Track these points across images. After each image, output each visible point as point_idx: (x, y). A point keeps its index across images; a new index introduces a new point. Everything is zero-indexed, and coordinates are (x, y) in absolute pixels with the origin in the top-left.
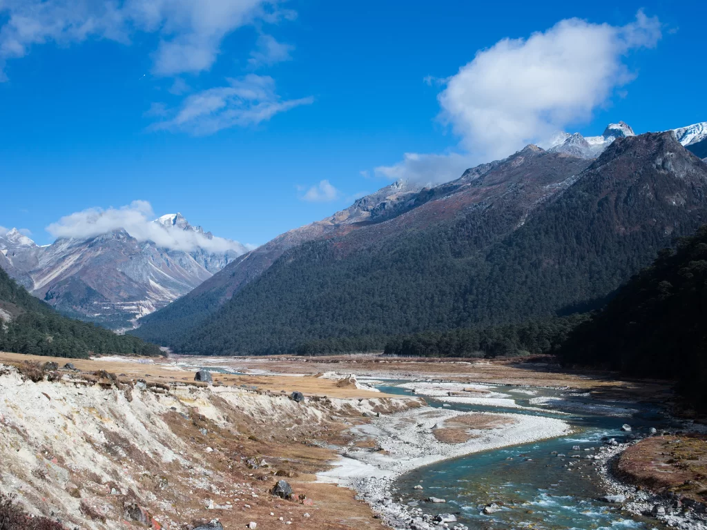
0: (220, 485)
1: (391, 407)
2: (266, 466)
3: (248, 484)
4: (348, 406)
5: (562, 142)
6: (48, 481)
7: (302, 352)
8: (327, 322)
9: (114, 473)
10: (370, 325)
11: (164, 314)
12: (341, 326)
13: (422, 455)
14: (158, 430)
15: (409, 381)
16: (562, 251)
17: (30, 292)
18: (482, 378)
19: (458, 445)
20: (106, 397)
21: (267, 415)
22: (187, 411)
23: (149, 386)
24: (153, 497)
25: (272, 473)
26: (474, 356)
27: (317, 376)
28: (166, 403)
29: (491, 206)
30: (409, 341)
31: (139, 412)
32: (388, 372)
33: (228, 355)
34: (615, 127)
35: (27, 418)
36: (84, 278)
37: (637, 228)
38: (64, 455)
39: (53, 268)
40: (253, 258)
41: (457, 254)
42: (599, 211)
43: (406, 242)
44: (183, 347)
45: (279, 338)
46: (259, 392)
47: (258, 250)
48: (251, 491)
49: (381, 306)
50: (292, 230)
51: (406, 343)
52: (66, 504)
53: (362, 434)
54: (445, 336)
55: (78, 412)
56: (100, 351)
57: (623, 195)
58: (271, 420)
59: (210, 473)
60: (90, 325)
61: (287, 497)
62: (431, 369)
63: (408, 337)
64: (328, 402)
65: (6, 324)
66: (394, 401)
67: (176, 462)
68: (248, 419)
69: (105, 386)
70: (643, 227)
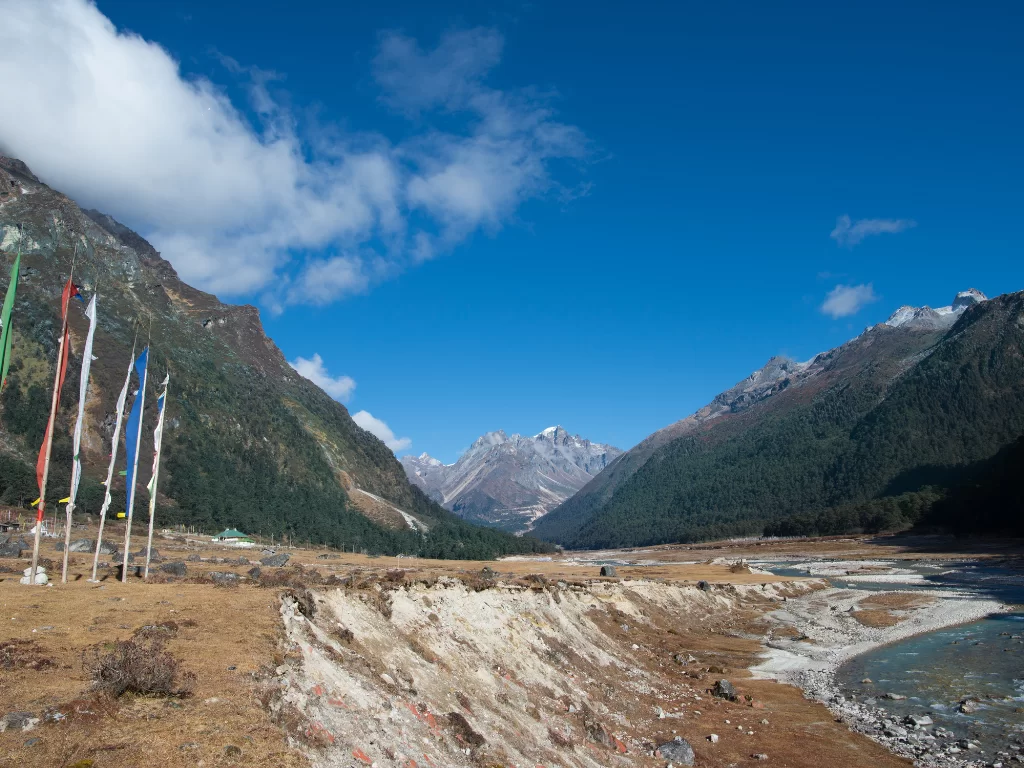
0: (659, 687)
1: (796, 591)
2: (694, 662)
3: (687, 685)
4: (752, 592)
5: (911, 317)
6: (512, 705)
7: (684, 540)
8: (704, 511)
9: (564, 686)
10: (744, 509)
11: (554, 515)
12: (717, 513)
13: (852, 642)
14: (590, 631)
15: (799, 562)
16: (930, 421)
17: (442, 505)
18: (873, 554)
19: (887, 628)
20: (539, 601)
21: (679, 606)
22: (605, 607)
23: (569, 584)
24: (605, 710)
25: (704, 670)
26: (856, 533)
27: (708, 563)
28: (587, 602)
29: (848, 386)
30: (787, 523)
31: (568, 614)
32: (774, 554)
33: (614, 548)
34: (965, 294)
35: (475, 631)
36: (485, 490)
37: (1008, 390)
38: (515, 670)
39: (458, 483)
40: (626, 458)
41: (820, 436)
42: (963, 378)
43: (769, 429)
44: (574, 543)
45: (661, 529)
46: (668, 584)
47: (632, 450)
48: (692, 693)
49: (753, 492)
50: (660, 430)
51: (784, 524)
52: (534, 733)
53: (778, 621)
54: (822, 514)
55: (517, 619)
56: (505, 552)
57: (987, 358)
58: (685, 611)
59: (647, 674)
60: (493, 530)
61: (732, 699)
62: (816, 548)
63: (785, 518)
64: (733, 589)
65: (426, 535)
66: (797, 584)
67: (612, 664)
68: (661, 611)
69: (537, 590)
70: (1014, 388)
